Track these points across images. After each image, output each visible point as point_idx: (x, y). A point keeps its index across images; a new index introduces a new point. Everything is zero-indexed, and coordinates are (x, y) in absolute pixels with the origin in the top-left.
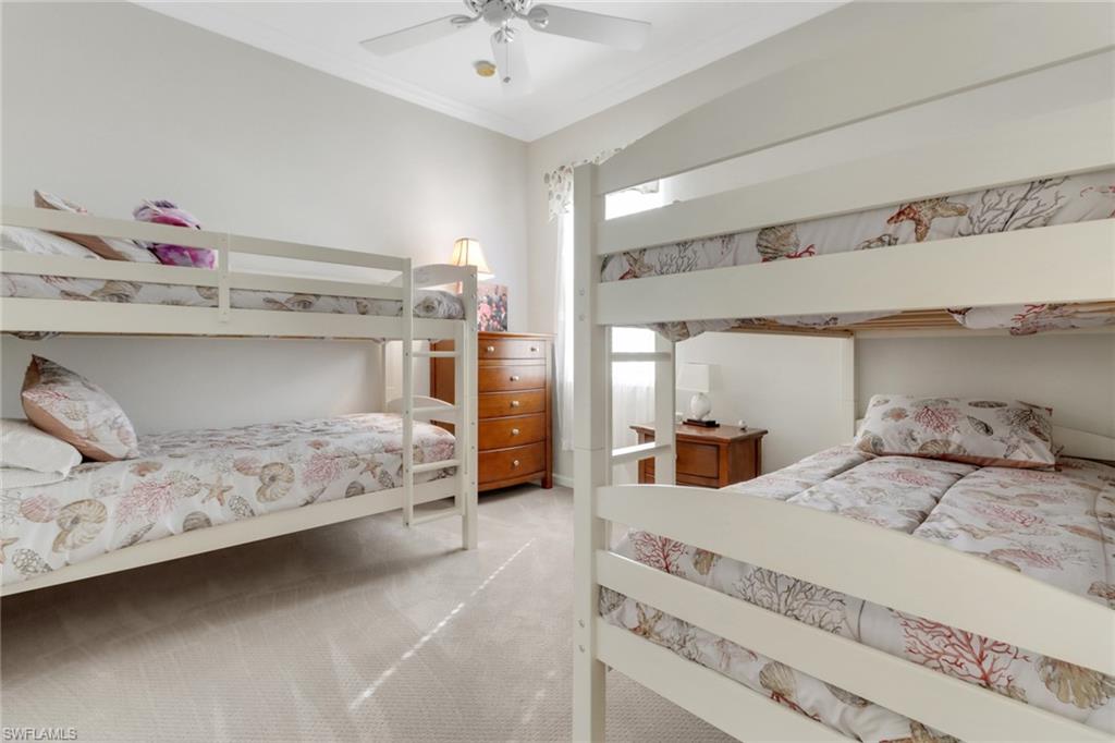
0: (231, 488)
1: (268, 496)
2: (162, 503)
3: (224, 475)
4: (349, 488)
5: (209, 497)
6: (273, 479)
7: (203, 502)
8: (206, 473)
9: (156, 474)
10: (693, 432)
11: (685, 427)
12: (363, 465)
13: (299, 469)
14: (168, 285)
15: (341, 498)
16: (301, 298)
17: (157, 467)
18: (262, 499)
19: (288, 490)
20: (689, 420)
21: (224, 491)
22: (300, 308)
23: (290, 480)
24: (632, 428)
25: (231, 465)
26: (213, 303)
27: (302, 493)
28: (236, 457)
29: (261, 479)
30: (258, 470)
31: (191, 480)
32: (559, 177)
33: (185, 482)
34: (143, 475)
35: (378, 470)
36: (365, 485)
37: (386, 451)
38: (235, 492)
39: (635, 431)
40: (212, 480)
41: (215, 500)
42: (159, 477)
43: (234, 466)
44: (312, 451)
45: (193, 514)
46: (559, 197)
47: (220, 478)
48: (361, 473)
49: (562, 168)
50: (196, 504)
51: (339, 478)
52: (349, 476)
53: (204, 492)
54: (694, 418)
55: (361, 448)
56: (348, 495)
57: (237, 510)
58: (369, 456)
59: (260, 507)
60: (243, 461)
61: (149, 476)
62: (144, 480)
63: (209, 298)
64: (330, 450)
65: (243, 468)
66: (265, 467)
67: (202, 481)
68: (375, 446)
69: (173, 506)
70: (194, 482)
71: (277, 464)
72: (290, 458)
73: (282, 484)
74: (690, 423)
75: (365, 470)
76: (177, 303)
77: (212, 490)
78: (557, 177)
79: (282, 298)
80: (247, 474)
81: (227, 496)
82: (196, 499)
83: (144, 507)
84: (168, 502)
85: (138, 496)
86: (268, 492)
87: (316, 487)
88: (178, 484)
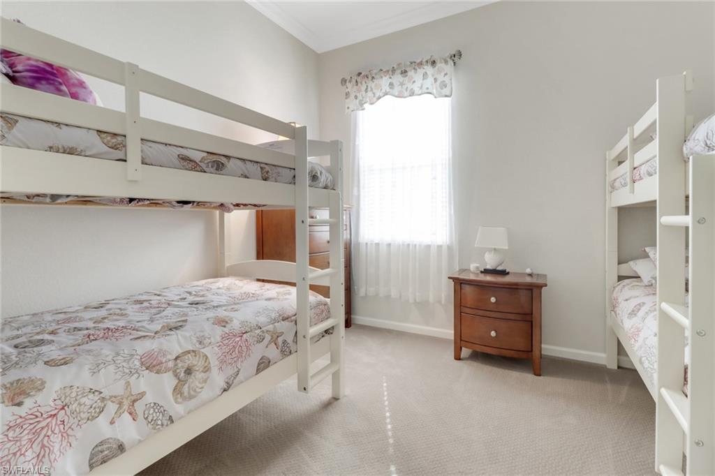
0: (143, 394)
1: (186, 394)
2: (56, 440)
3: (133, 379)
4: (259, 364)
5: (119, 413)
6: (189, 371)
7: (112, 423)
8: (109, 381)
9: (40, 398)
10: (489, 278)
11: (483, 275)
12: (268, 338)
13: (212, 352)
14: (58, 124)
15: (253, 376)
16: (215, 158)
17: (39, 386)
18: (180, 400)
19: (205, 381)
20: (485, 270)
21: (134, 401)
22: (212, 170)
23: (207, 369)
24: (449, 278)
25: (137, 363)
26: (120, 155)
27: (219, 379)
28: (140, 352)
29: (176, 375)
30: (171, 364)
31: (91, 396)
32: (357, 81)
33: (83, 400)
34: (19, 404)
35: (280, 340)
36: (271, 358)
37: (283, 320)
38: (149, 398)
39: (451, 280)
40: (118, 389)
41: (126, 416)
42: (45, 400)
43: (142, 364)
44: (219, 331)
45: (101, 443)
46: (356, 97)
47: (128, 384)
48: (267, 347)
49: (360, 74)
50: (103, 429)
51: (249, 355)
52: (258, 351)
53: (112, 408)
54: (489, 267)
55: (262, 319)
56: (258, 371)
57: (153, 422)
58: (271, 327)
59: (178, 409)
60: (150, 355)
61: (28, 403)
62: (22, 411)
63: (114, 147)
64: (236, 325)
65: (152, 364)
66: (176, 359)
67: (106, 393)
68: (273, 315)
69: (71, 439)
70: (96, 397)
71: (188, 352)
72: (200, 343)
73: (199, 376)
74: (486, 272)
75: (270, 342)
76: (71, 151)
77: (120, 404)
78: (354, 81)
79: (197, 156)
80: (157, 372)
81: (140, 407)
82: (102, 421)
83: (30, 454)
84: (65, 435)
85: (17, 440)
86: (185, 389)
87: (230, 371)
88: (74, 406)
